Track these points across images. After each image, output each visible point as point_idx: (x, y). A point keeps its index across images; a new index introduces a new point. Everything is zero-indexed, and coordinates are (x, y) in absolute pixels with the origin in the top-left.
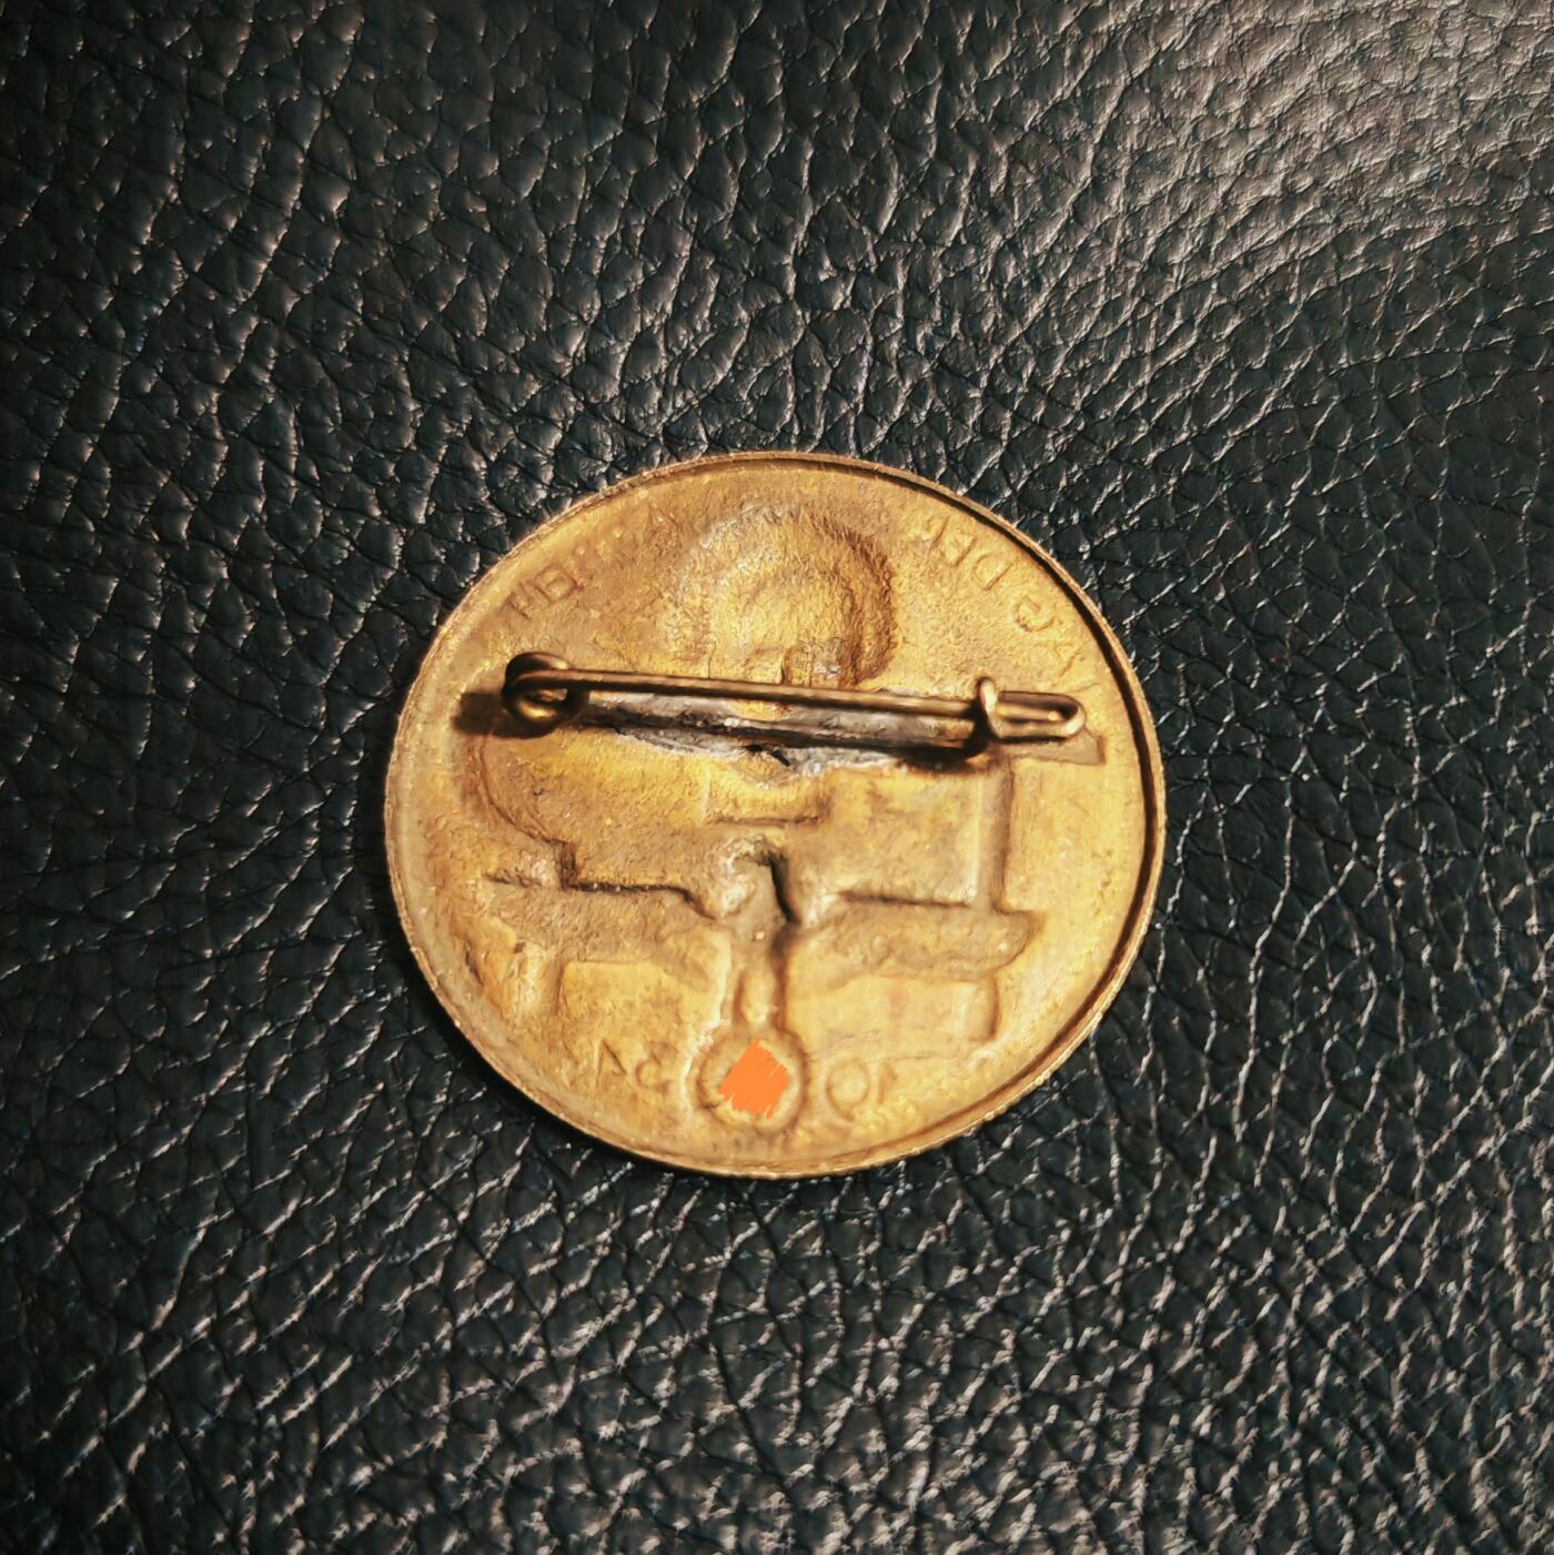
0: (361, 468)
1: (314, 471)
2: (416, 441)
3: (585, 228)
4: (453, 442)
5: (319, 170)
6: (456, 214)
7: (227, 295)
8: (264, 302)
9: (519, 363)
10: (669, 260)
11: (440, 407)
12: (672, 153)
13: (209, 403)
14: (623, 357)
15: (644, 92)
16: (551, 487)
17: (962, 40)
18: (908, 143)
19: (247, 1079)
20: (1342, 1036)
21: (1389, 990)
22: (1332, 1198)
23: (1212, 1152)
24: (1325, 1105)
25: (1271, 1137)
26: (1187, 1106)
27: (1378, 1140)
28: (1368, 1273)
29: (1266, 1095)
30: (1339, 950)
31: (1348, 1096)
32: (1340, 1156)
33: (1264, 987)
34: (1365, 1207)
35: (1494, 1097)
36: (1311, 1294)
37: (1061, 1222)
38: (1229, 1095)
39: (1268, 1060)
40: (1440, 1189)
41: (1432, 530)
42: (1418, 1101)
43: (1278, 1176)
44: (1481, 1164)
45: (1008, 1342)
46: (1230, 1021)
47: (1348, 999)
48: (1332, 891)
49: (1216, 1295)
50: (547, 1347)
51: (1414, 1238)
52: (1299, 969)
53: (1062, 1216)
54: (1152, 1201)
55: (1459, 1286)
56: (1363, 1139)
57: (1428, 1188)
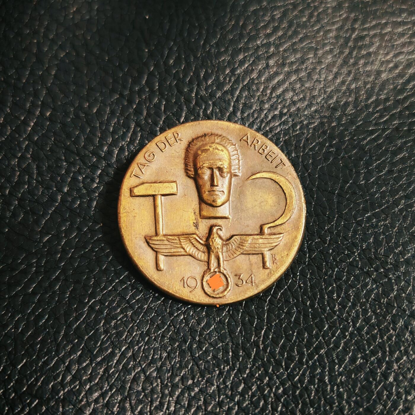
0: (52, 179)
1: (40, 179)
2: (65, 172)
3: (109, 120)
4: (74, 172)
5: (44, 105)
6: (77, 116)
7: (20, 136)
8: (29, 138)
9: (91, 154)
10: (129, 128)
11: (71, 164)
12: (131, 102)
13: (14, 162)
14: (117, 152)
15: (124, 87)
16: (98, 184)
17: (202, 75)
18: (188, 101)
19: (15, 328)
20: (287, 323)
21: (299, 312)
22: (283, 364)
23: (255, 352)
24: (283, 341)
25: (269, 348)
26: (249, 340)
27: (295, 350)
28: (292, 383)
29: (268, 338)
30: (287, 302)
31: (288, 338)
32: (286, 354)
33: (269, 311)
34: (291, 366)
35: (324, 339)
36: (278, 388)
37: (216, 369)
38: (259, 338)
39: (269, 329)
40: (310, 362)
41: (313, 198)
42: (305, 340)
43: (271, 358)
44: (321, 356)
45: (202, 399)
46: (260, 319)
47: (289, 314)
48: (286, 287)
49: (254, 388)
50: (87, 398)
51: (303, 375)
52: (277, 306)
53: (217, 367)
54: (239, 364)
55: (314, 387)
56: (292, 350)
57: (307, 362)
